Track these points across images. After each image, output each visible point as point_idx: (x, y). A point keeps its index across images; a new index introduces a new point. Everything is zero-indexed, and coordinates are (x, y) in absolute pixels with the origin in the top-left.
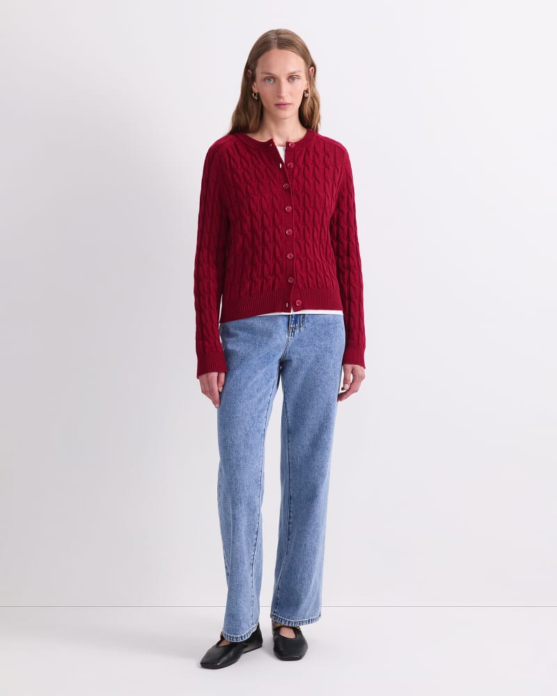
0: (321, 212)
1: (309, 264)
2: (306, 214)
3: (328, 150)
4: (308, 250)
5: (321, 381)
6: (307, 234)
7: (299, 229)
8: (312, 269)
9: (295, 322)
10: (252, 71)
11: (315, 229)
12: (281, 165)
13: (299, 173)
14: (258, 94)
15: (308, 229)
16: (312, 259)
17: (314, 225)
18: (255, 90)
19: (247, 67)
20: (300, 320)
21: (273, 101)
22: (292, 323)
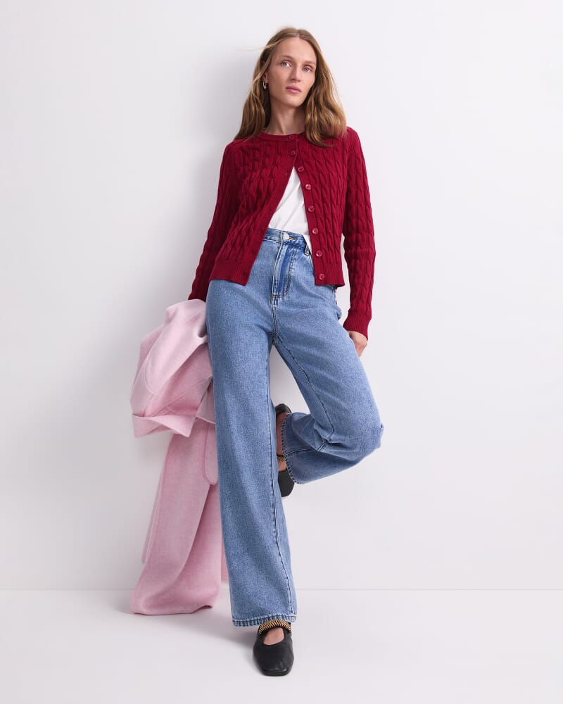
14: (267, 84)
18: (266, 80)
20: (284, 289)
21: (285, 84)
22: (275, 290)
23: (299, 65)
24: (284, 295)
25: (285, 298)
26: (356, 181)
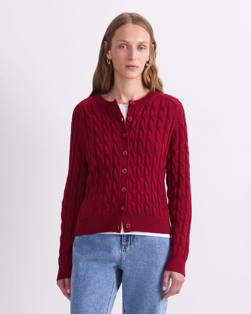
0: (151, 155)
1: (139, 196)
2: (139, 157)
3: (164, 105)
4: (139, 185)
5: (148, 288)
6: (139, 173)
7: (132, 168)
8: (141, 200)
9: (127, 241)
10: (108, 42)
11: (147, 168)
12: (122, 119)
13: (136, 125)
14: (111, 60)
15: (140, 169)
16: (142, 192)
17: (146, 165)
18: (109, 57)
19: (104, 39)
20: (131, 239)
21: (124, 63)
22: (124, 241)
23: (134, 47)
24: (131, 244)
25: (132, 246)
26: (179, 143)
